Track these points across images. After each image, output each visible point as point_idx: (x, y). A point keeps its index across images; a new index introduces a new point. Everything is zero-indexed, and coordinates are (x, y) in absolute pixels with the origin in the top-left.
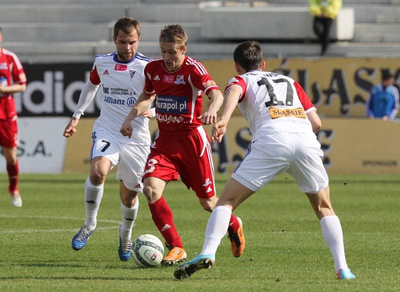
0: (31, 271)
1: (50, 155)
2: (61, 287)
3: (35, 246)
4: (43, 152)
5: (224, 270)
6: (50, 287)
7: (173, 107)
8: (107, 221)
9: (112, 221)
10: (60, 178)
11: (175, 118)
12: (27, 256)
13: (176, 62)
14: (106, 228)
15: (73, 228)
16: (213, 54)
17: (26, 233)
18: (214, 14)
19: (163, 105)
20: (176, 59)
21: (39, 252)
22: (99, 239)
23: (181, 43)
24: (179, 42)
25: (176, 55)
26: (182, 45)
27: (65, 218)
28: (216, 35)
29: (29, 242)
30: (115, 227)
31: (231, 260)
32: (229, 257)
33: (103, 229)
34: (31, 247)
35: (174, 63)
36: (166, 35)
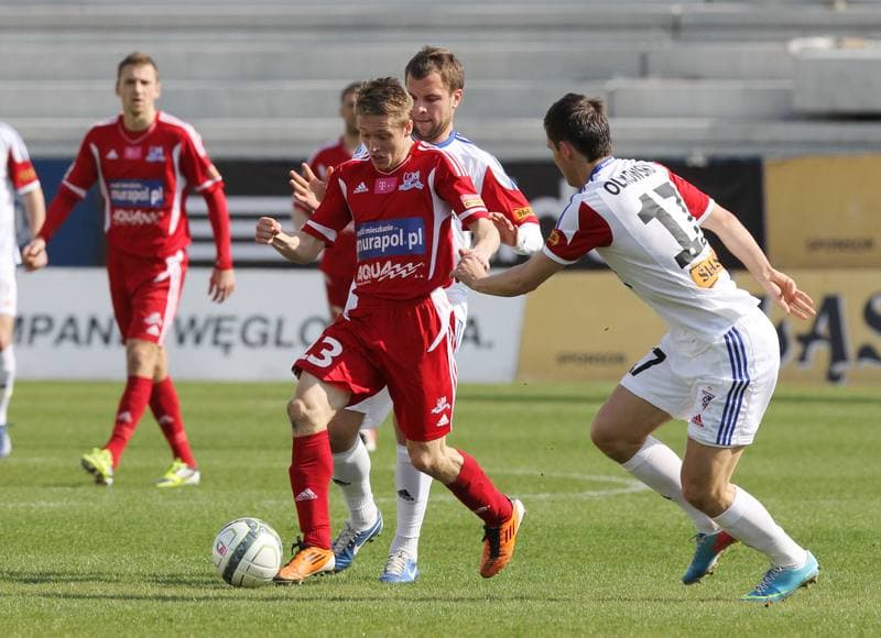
0: (450, 578)
1: (490, 345)
2: (511, 611)
3: (460, 527)
4: (476, 339)
5: (839, 579)
6: (489, 612)
7: (395, 241)
8: (603, 478)
9: (614, 479)
10: (509, 392)
11: (398, 266)
12: (444, 548)
13: (393, 154)
14: (602, 493)
15: (536, 493)
16: (818, 144)
17: (441, 502)
18: (820, 64)
19: (373, 242)
20: (392, 149)
21: (468, 541)
22: (589, 514)
23: (400, 115)
24: (397, 114)
25: (393, 141)
26: (403, 118)
27: (519, 471)
28: (824, 105)
29: (447, 521)
30: (620, 491)
31: (854, 558)
32: (851, 551)
33: (596, 494)
34: (451, 531)
35: (390, 156)
36: (367, 100)
